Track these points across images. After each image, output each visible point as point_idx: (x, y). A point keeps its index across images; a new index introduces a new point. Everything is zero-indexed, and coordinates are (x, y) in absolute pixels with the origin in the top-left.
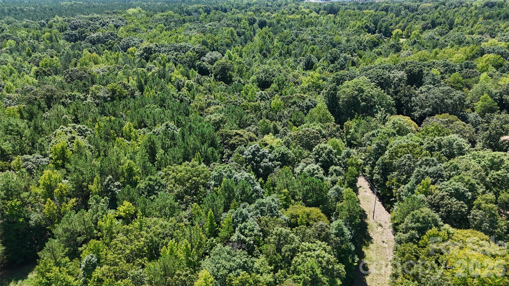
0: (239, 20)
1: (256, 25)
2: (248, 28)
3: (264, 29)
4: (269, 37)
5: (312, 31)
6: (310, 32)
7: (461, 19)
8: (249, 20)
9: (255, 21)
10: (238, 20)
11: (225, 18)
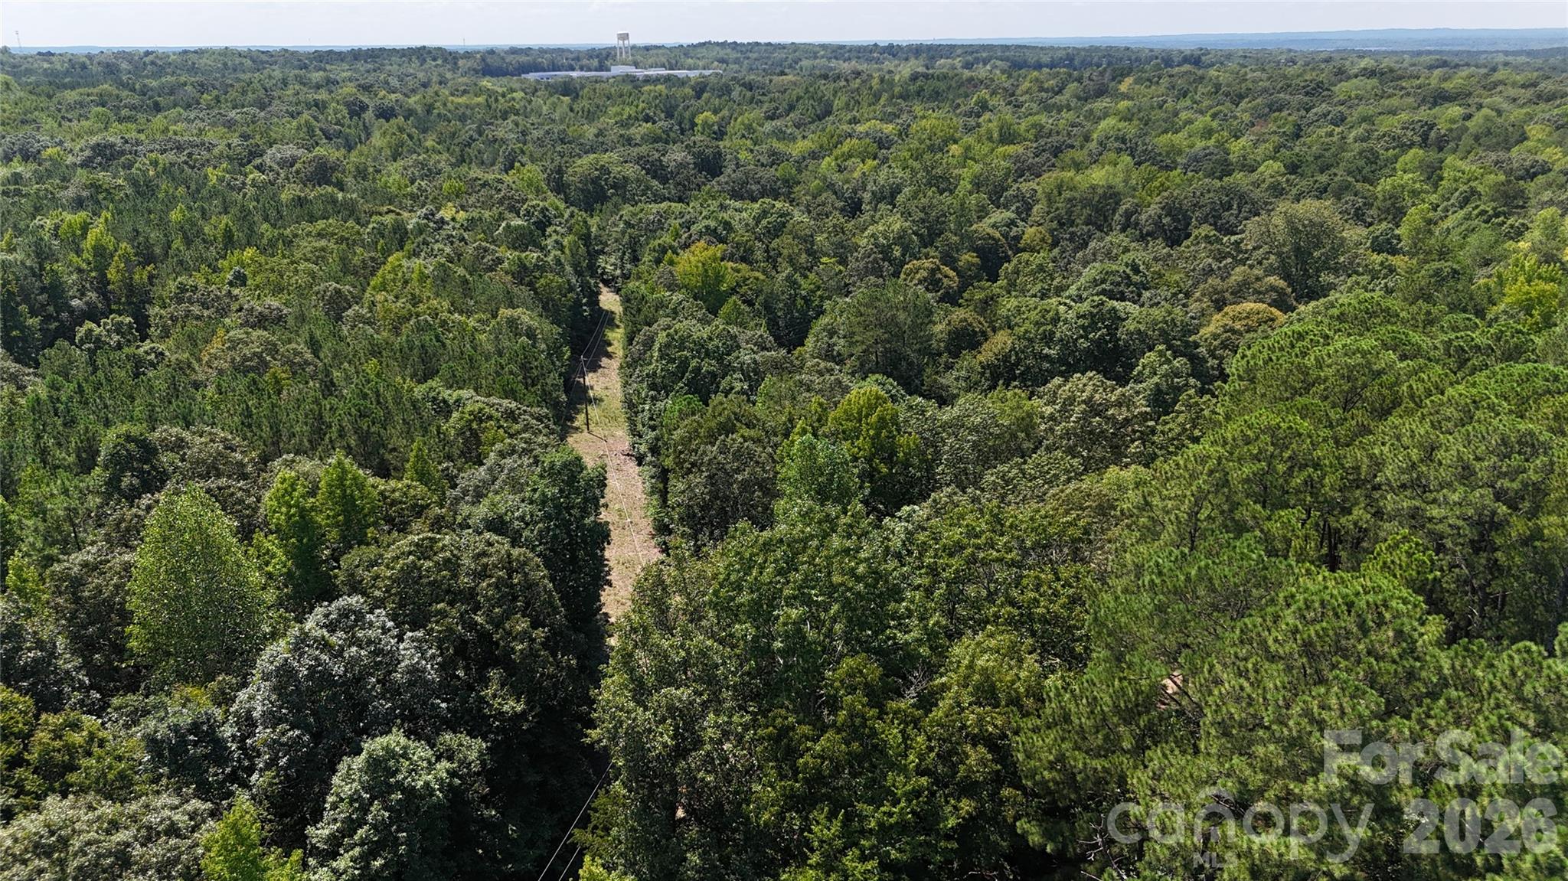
0: (320, 106)
1: (369, 115)
2: (347, 121)
3: (393, 121)
4: (410, 137)
5: (517, 125)
6: (511, 126)
7: (844, 99)
8: (347, 105)
9: (364, 108)
10: (316, 105)
11: (276, 102)
